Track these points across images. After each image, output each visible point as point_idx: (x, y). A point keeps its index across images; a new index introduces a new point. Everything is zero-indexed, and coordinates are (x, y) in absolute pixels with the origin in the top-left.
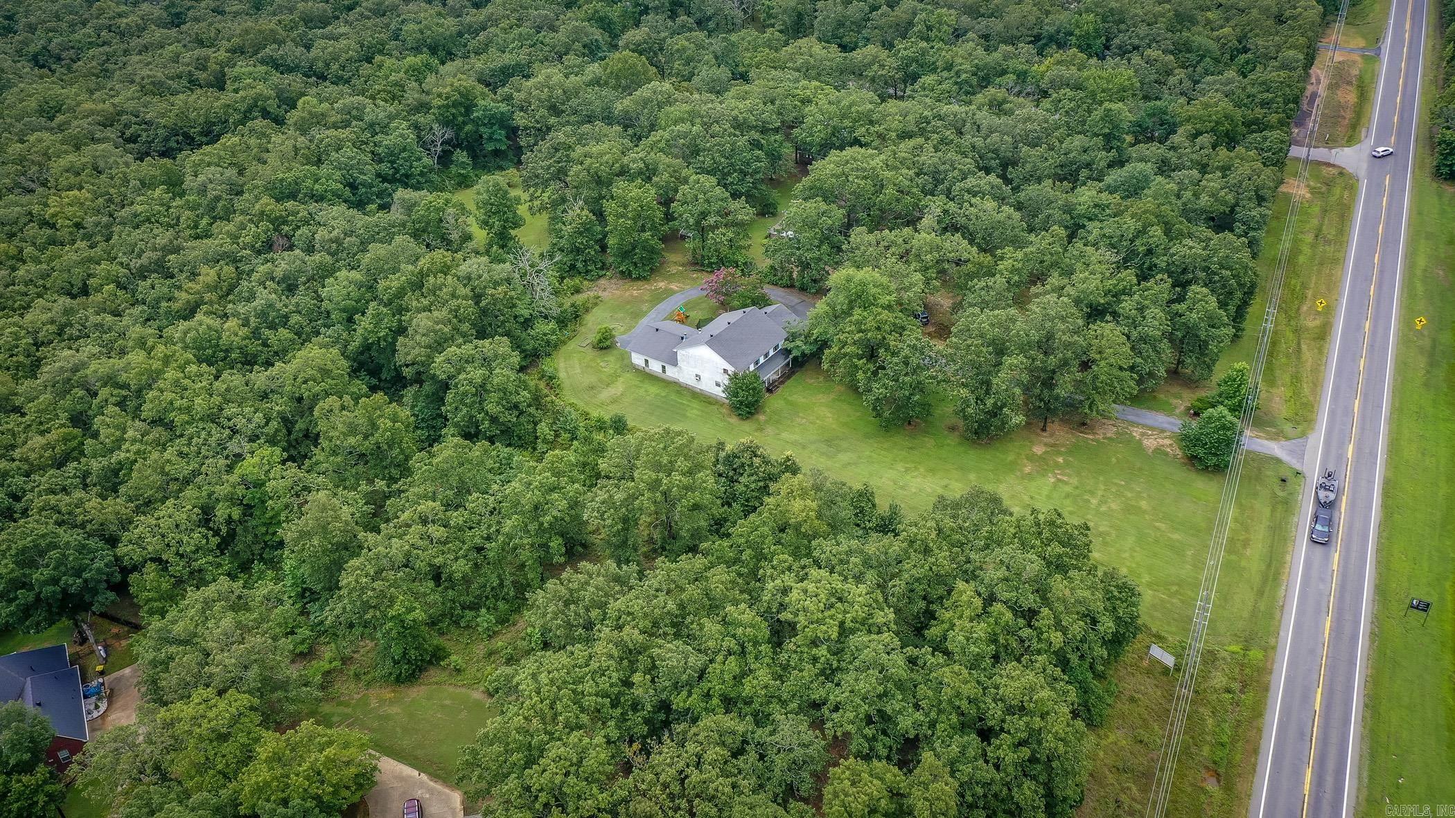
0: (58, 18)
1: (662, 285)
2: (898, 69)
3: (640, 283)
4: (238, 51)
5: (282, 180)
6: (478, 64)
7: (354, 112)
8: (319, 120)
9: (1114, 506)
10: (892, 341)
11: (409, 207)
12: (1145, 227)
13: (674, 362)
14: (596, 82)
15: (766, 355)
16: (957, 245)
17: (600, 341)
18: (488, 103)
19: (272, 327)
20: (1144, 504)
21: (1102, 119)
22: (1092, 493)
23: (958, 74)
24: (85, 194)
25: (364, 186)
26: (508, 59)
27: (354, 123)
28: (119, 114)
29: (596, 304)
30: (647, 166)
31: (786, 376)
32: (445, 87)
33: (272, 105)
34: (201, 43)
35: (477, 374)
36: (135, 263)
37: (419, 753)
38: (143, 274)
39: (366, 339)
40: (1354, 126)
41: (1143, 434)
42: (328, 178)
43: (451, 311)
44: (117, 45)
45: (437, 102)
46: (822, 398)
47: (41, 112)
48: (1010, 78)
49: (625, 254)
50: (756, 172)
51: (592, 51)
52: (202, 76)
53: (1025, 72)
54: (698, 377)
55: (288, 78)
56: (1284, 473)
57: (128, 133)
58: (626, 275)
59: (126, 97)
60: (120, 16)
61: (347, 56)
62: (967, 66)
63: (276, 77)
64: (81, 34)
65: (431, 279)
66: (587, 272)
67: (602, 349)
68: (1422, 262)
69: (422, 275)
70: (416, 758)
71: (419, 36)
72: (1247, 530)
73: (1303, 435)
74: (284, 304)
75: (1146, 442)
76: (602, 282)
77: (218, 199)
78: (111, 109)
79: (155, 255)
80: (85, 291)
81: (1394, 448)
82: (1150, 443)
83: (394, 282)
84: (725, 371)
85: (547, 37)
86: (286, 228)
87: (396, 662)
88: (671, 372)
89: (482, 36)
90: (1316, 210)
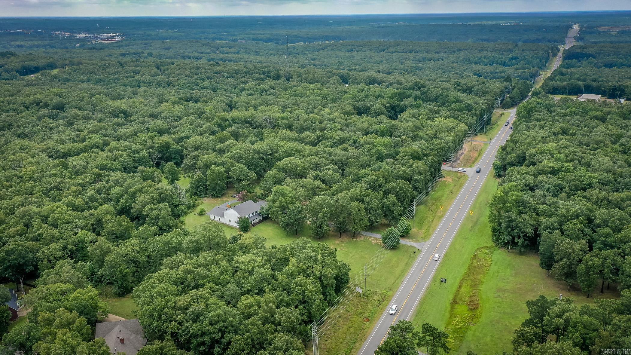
0: (28, 124)
1: (225, 199)
2: (316, 139)
3: (217, 199)
4: (92, 132)
5: (101, 164)
6: (173, 136)
7: (129, 147)
8: (117, 149)
9: (357, 257)
10: (290, 206)
11: (142, 172)
12: (378, 179)
13: (223, 216)
14: (213, 140)
15: (253, 214)
16: (318, 183)
17: (200, 212)
18: (175, 146)
19: (93, 202)
20: (367, 256)
21: (375, 152)
22: (351, 253)
23: (334, 140)
24: (35, 168)
25: (128, 168)
26: (184, 135)
27: (128, 150)
28: (49, 149)
29: (202, 204)
30: (223, 162)
31: (260, 222)
32: (160, 141)
33: (101, 145)
34: (78, 131)
35: (156, 212)
36: (49, 186)
37: (123, 313)
38: (52, 189)
39: (122, 206)
40: (473, 163)
41: (372, 240)
42: (117, 164)
43: (151, 197)
44: (48, 132)
45: (157, 145)
46: (270, 228)
47: (20, 149)
48: (350, 142)
49: (213, 189)
50: (260, 166)
51: (214, 133)
52: (77, 139)
53: (357, 140)
54: (230, 221)
55: (107, 138)
56: (415, 250)
57: (50, 155)
58: (213, 196)
59: (51, 144)
60: (51, 123)
61: (129, 134)
62: (337, 137)
63: (103, 138)
64: (36, 128)
65: (146, 188)
66: (200, 195)
67: (201, 215)
68: (481, 199)
69: (144, 187)
70: (122, 314)
71: (155, 128)
72: (398, 264)
73: (425, 241)
74: (96, 196)
75: (373, 241)
76: (205, 198)
77: (79, 170)
78: (45, 147)
79: (56, 184)
80: (31, 194)
81: (452, 245)
82: (374, 242)
83: (134, 189)
84: (238, 217)
85: (200, 129)
86: (101, 177)
87: (119, 288)
88: (222, 220)
89: (177, 129)
90: (453, 185)
